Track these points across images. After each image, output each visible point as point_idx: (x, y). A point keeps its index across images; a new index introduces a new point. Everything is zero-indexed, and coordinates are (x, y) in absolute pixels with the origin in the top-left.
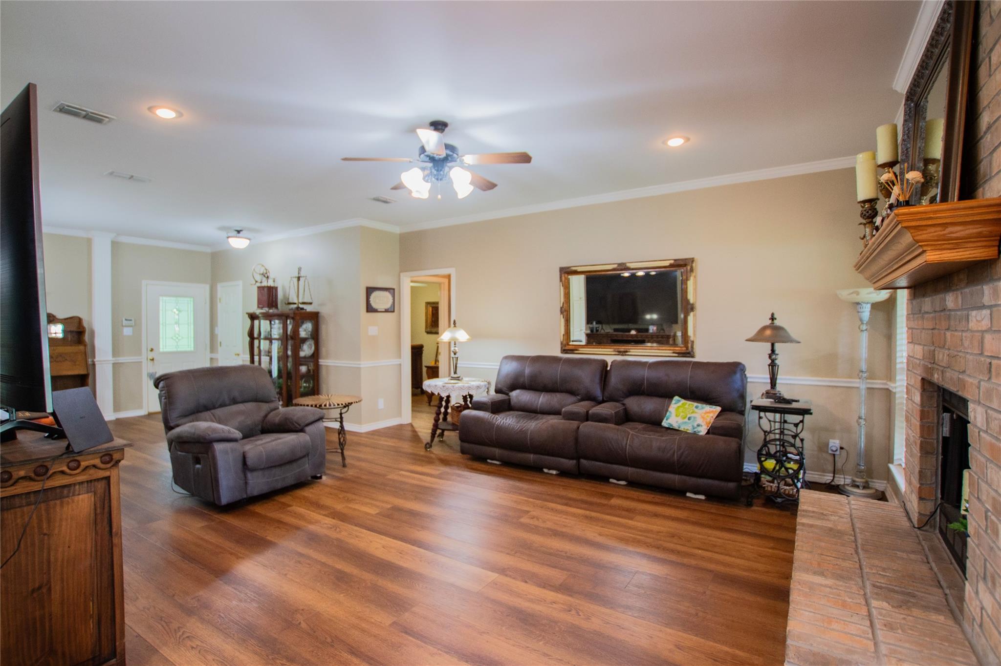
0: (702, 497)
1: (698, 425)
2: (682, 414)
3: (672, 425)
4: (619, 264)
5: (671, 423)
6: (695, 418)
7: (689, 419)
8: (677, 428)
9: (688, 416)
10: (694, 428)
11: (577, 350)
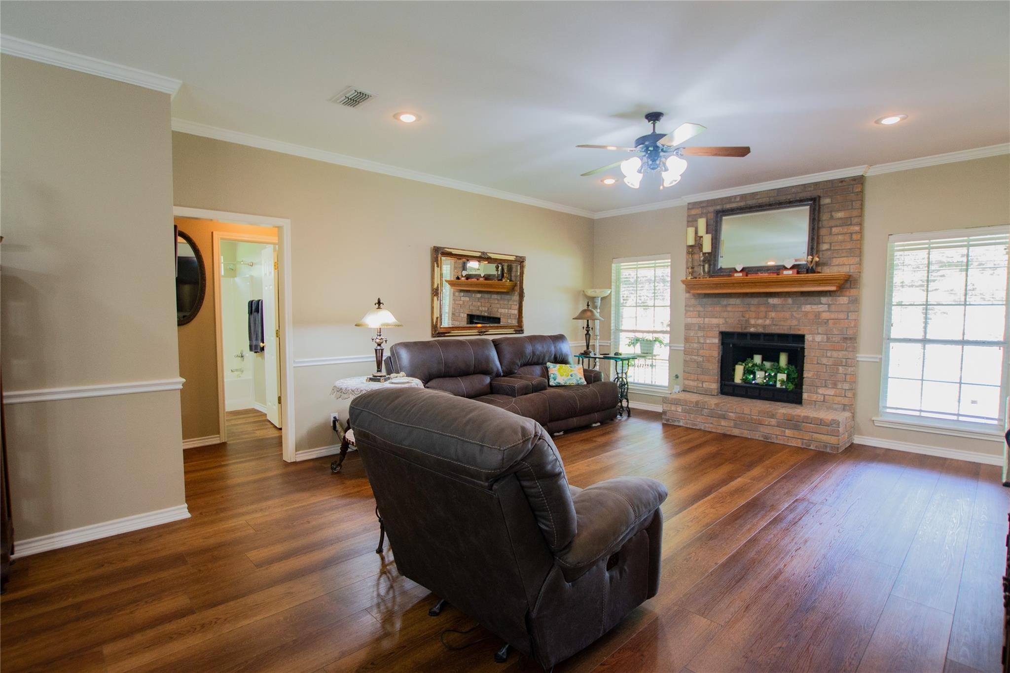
0: (599, 424)
1: (580, 379)
2: (565, 374)
3: (559, 383)
4: (483, 253)
5: (559, 382)
6: (575, 374)
7: (571, 376)
8: (563, 384)
9: (570, 374)
10: (577, 381)
11: (449, 333)
